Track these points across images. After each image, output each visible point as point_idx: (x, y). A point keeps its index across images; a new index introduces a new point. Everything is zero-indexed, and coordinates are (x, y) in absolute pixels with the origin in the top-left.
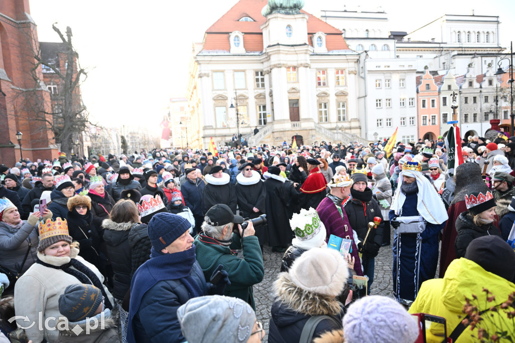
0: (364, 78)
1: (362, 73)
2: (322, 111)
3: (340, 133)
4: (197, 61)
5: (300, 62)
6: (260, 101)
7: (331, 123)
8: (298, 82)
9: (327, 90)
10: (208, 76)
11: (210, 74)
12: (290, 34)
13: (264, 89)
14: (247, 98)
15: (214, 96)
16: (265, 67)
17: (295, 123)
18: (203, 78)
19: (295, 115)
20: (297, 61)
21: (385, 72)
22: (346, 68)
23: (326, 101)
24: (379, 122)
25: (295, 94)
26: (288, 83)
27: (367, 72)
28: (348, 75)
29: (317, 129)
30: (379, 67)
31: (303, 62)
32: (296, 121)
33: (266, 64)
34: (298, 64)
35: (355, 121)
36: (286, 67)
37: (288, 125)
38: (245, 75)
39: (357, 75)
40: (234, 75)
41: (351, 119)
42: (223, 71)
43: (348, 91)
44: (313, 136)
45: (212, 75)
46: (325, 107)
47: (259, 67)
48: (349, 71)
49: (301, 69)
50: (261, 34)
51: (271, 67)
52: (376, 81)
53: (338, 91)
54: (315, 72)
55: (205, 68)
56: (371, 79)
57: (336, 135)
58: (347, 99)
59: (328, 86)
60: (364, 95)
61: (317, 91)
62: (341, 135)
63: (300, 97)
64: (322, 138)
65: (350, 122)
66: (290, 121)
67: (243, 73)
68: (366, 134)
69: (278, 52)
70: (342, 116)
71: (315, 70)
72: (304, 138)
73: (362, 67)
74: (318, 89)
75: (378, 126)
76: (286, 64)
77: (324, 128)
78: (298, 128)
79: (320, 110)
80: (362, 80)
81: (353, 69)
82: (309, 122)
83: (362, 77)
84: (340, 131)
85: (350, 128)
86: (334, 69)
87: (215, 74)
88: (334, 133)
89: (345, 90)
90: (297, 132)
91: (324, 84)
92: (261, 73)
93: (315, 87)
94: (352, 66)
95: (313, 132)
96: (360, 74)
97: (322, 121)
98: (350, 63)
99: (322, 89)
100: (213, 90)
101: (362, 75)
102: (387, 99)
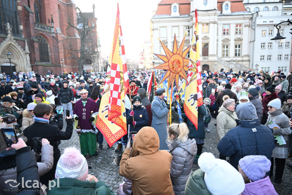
0: (254, 29)
1: (253, 26)
2: (224, 50)
3: (233, 64)
4: (152, 21)
5: (211, 21)
6: (187, 44)
7: (230, 57)
8: (209, 33)
9: (229, 37)
10: (157, 30)
11: (159, 29)
12: (206, 3)
13: (189, 37)
14: (179, 42)
16: (190, 24)
17: (205, 57)
18: (155, 31)
19: (205, 52)
20: (209, 20)
21: (269, 25)
22: (243, 23)
23: (227, 44)
24: (262, 58)
25: (206, 40)
26: (202, 33)
27: (256, 26)
28: (244, 28)
29: (219, 61)
30: (266, 22)
31: (213, 21)
32: (206, 56)
33: (191, 22)
34: (209, 22)
35: (246, 57)
36: (202, 24)
37: (201, 59)
38: (179, 28)
39: (250, 28)
40: (172, 29)
41: (244, 55)
42: (166, 27)
43: (243, 38)
44: (215, 65)
45: (160, 29)
46: (227, 47)
47: (187, 24)
48: (245, 25)
49: (211, 25)
51: (193, 24)
52: (263, 31)
53: (236, 38)
54: (222, 26)
55: (156, 26)
56: (258, 30)
57: (231, 65)
58: (242, 43)
59: (230, 35)
60: (253, 40)
61: (222, 38)
62: (234, 65)
63: (209, 42)
64: (222, 67)
65: (243, 57)
66: (202, 56)
67: (177, 28)
68: (252, 65)
70: (237, 53)
71: (222, 25)
72: (210, 66)
73: (254, 23)
74: (223, 36)
75: (261, 60)
76: (202, 22)
77: (224, 60)
78: (206, 60)
79: (224, 49)
80: (253, 31)
81: (248, 24)
82: (213, 57)
83: (253, 29)
84: (235, 63)
85: (243, 61)
86: (235, 24)
87: (161, 29)
88: (230, 64)
89: (241, 37)
90: (206, 63)
91: (227, 33)
92: (188, 27)
93: (221, 35)
94: (247, 22)
95: (216, 63)
96: (252, 26)
97: (224, 56)
98: (246, 20)
99: (226, 37)
100: (160, 37)
101: (253, 27)
102: (269, 43)
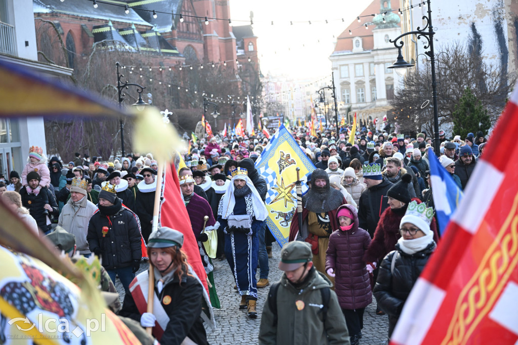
4: (331, 60)
8: (392, 72)
10: (337, 70)
11: (339, 68)
14: (364, 82)
15: (341, 82)
17: (390, 100)
19: (391, 95)
26: (385, 73)
36: (383, 64)
37: (385, 102)
38: (363, 66)
40: (355, 67)
42: (347, 65)
47: (373, 60)
50: (373, 36)
55: (336, 64)
63: (394, 83)
66: (386, 99)
67: (361, 66)
69: (377, 55)
76: (384, 62)
87: (342, 67)
100: (341, 78)
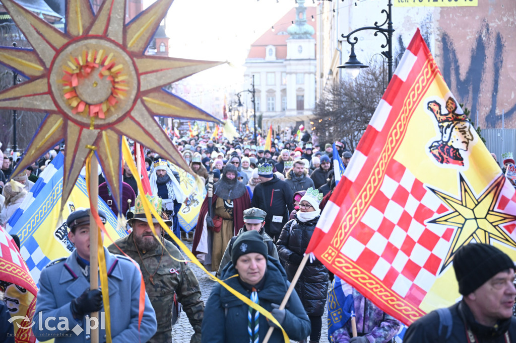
6: (284, 94)
8: (303, 84)
12: (301, 51)
14: (275, 91)
19: (300, 106)
25: (301, 92)
26: (297, 84)
32: (301, 110)
36: (295, 74)
37: (295, 113)
38: (275, 76)
40: (267, 75)
47: (285, 70)
50: (286, 45)
63: (304, 93)
66: (296, 110)
78: (302, 116)
82: (309, 111)
90: (301, 119)
